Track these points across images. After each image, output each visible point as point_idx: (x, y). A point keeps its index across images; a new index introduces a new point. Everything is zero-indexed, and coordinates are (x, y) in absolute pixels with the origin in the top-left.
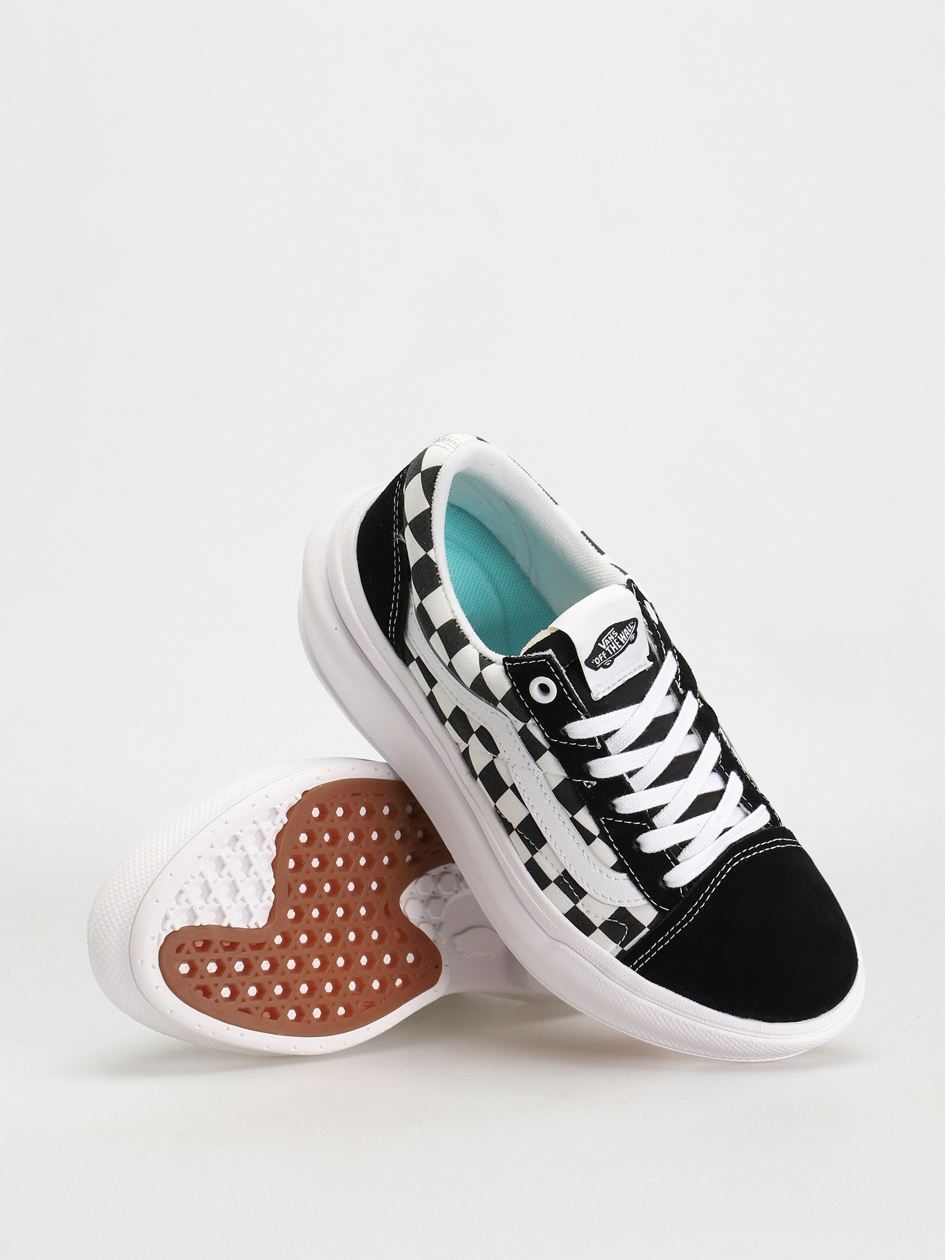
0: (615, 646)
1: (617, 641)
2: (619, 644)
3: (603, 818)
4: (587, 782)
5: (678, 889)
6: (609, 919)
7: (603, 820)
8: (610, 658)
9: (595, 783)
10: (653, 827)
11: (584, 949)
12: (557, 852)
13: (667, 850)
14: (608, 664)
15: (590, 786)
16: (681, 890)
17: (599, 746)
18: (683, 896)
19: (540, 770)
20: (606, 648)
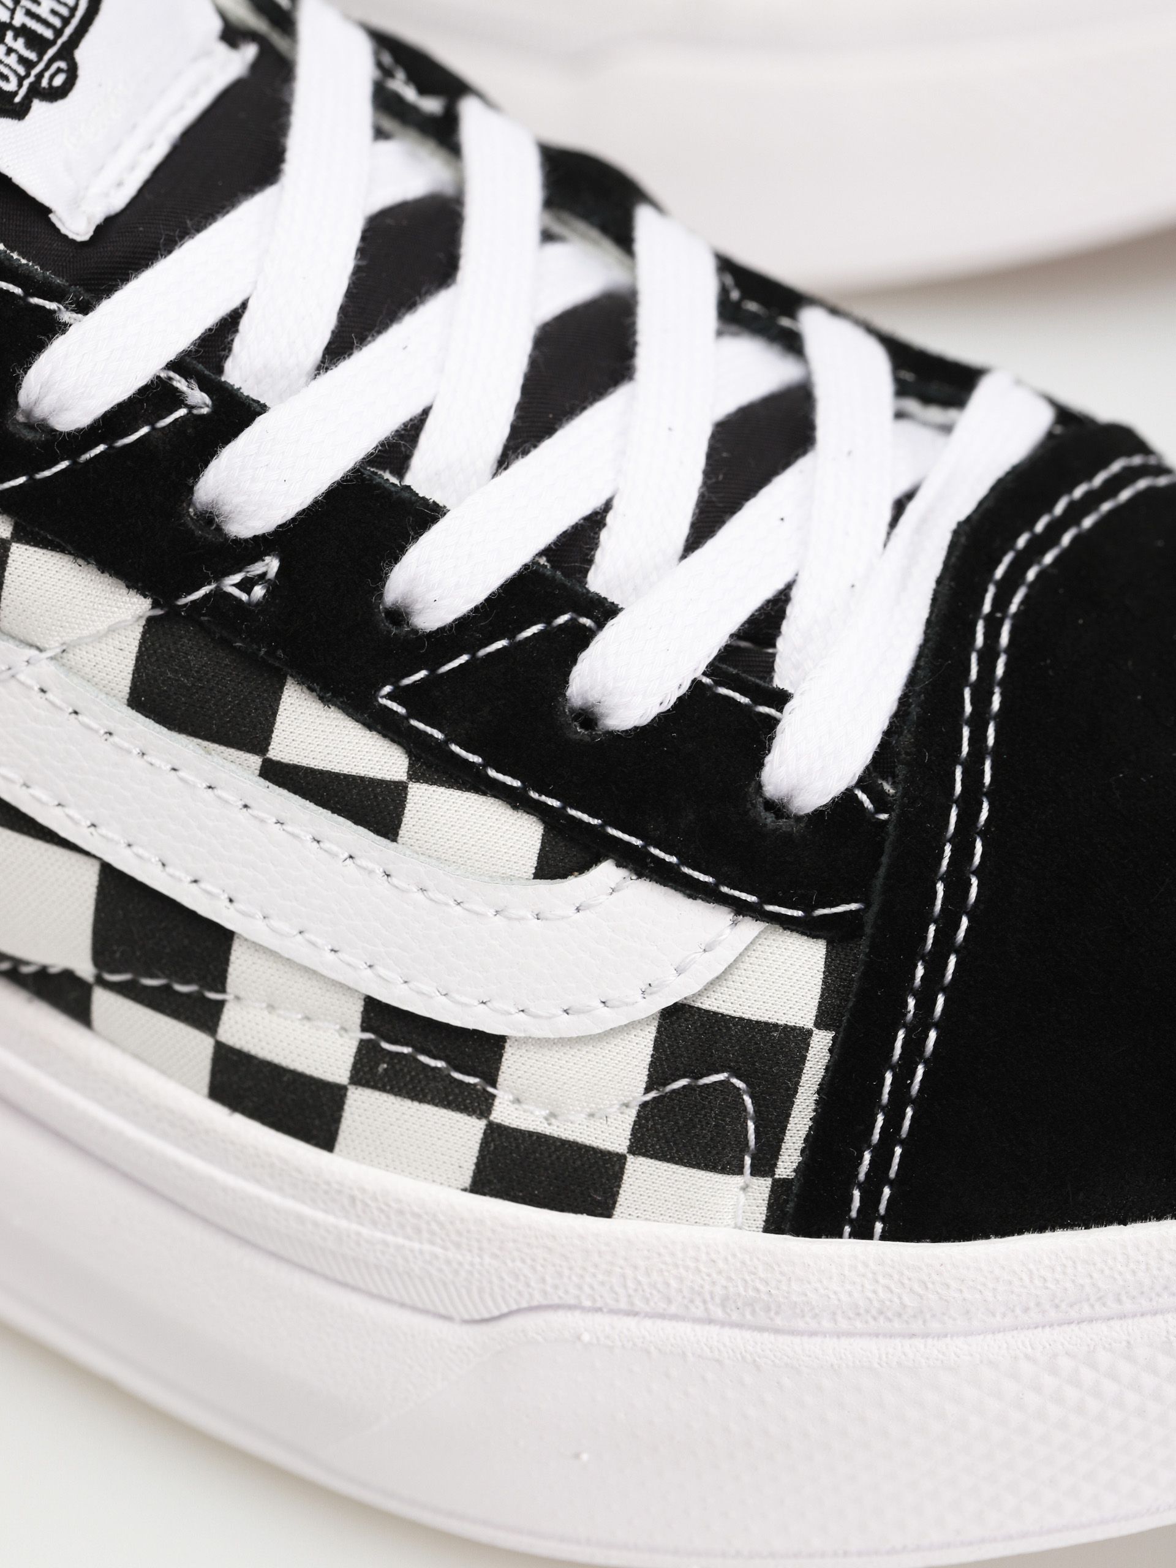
3: (388, 689)
4: (237, 578)
5: (845, 801)
6: (647, 1090)
7: (389, 696)
8: (51, 52)
9: (271, 565)
10: (605, 611)
11: (624, 1276)
12: (296, 948)
13: (713, 670)
14: (58, 81)
15: (259, 592)
16: (862, 797)
17: (198, 398)
18: (883, 817)
19: (33, 652)
20: (12, 18)
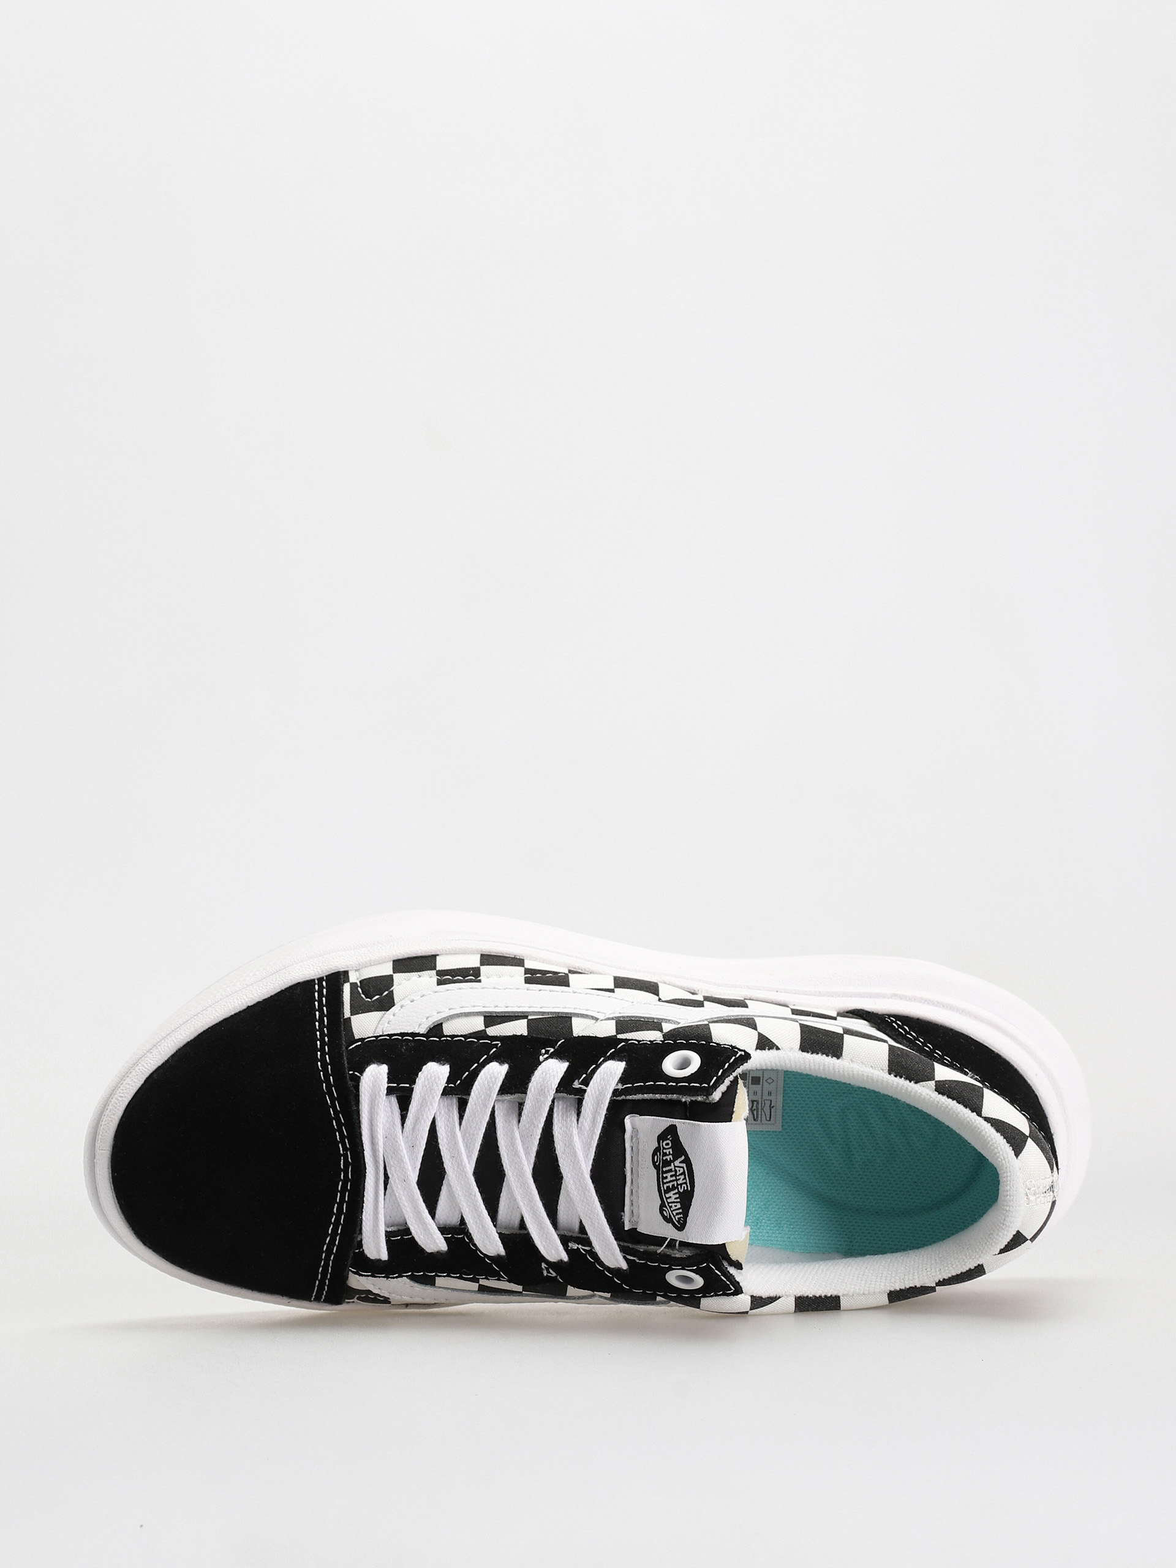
0: (669, 1179)
1: (673, 1185)
2: (668, 1187)
3: (499, 1046)
4: (550, 1052)
5: (362, 1072)
6: (392, 991)
7: (498, 1044)
8: (661, 1165)
9: (541, 1058)
10: (446, 1093)
13: (412, 1090)
14: (656, 1157)
15: (543, 1051)
16: (358, 1074)
17: (576, 1085)
18: (351, 1072)
19: (604, 1018)
20: (674, 1164)
